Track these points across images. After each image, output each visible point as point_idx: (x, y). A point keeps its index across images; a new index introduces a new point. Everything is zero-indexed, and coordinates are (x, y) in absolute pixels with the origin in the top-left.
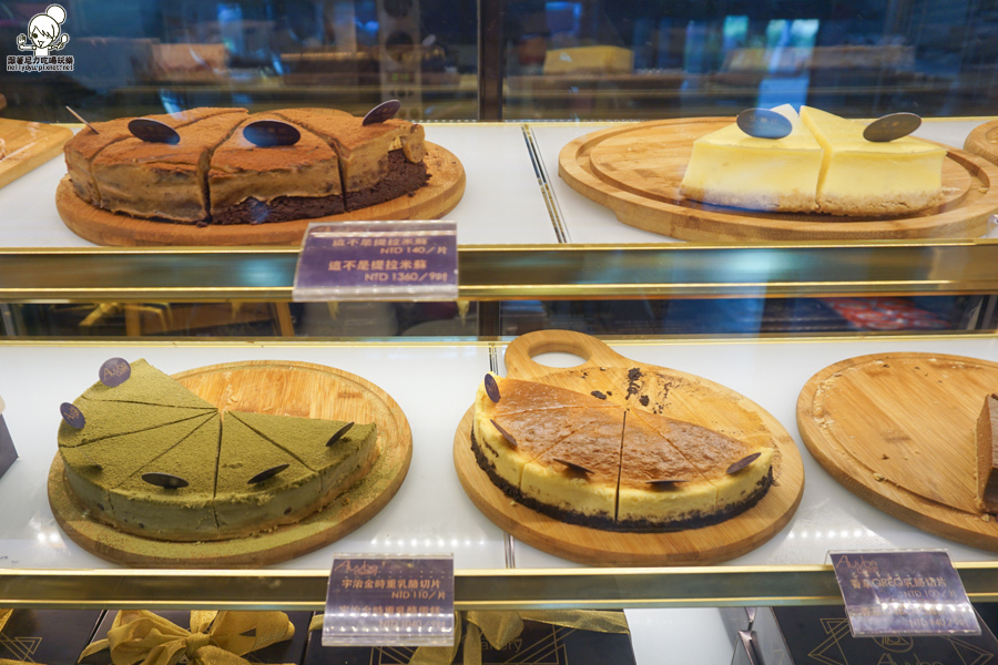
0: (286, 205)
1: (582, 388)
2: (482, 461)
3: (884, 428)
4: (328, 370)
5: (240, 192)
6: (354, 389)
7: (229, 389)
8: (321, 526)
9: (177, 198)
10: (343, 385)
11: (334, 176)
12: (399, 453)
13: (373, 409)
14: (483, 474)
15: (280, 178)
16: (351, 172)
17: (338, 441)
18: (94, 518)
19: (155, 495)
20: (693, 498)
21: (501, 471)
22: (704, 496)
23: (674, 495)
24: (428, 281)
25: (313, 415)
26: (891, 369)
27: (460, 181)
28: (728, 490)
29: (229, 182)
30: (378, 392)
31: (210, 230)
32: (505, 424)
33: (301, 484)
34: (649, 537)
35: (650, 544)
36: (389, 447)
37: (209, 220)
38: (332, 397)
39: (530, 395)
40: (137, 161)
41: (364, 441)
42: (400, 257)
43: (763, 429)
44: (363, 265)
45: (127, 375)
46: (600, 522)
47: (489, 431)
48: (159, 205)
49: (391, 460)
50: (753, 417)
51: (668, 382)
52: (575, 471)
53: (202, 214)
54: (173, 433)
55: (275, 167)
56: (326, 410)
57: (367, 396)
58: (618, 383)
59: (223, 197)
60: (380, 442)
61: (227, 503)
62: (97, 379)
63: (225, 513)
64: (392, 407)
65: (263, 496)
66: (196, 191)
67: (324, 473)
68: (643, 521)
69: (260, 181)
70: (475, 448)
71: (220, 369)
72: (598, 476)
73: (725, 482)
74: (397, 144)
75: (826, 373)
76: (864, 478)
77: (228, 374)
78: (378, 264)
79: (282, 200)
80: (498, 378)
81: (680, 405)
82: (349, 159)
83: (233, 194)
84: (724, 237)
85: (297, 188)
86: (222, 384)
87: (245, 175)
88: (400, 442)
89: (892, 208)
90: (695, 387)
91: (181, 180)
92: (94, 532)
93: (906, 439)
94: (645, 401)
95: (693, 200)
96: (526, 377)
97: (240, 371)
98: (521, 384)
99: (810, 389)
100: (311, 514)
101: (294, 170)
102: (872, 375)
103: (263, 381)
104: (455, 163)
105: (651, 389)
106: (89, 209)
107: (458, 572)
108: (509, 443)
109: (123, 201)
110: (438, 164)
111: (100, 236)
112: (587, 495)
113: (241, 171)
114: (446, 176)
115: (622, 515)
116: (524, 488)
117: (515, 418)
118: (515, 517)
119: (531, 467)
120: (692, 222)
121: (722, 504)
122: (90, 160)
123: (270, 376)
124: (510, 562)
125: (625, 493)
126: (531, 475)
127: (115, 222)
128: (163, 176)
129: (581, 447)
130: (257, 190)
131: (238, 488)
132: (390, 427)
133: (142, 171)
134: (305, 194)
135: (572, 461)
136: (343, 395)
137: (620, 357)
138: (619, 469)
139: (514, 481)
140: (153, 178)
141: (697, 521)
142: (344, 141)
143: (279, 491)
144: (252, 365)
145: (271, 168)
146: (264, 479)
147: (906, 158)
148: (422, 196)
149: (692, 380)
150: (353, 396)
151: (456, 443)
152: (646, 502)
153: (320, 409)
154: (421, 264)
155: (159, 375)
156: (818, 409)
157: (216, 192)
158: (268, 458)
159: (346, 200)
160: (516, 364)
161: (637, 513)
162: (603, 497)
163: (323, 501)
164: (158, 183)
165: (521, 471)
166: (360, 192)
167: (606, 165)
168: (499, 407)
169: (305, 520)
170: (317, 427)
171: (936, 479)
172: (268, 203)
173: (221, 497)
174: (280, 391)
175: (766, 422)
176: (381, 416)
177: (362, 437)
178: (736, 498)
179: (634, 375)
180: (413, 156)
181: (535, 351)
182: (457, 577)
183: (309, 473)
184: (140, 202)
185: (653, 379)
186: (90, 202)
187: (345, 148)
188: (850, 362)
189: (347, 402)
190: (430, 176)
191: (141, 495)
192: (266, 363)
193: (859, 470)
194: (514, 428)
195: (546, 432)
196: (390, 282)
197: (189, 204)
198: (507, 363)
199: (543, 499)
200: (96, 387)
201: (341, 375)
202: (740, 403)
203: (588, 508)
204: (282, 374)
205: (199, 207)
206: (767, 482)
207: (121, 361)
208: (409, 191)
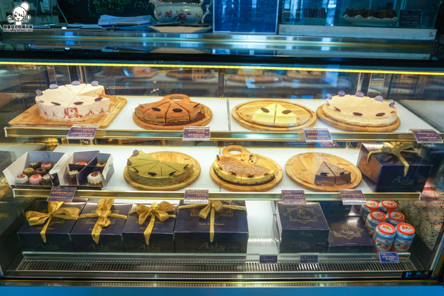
1: (239, 159)
2: (215, 173)
3: (302, 168)
4: (181, 154)
5: (172, 120)
6: (188, 158)
7: (159, 157)
8: (182, 184)
9: (160, 121)
10: (185, 157)
11: (188, 118)
12: (198, 171)
13: (192, 162)
14: (216, 175)
15: (179, 118)
16: (191, 117)
17: (185, 168)
18: (136, 182)
19: (150, 176)
20: (256, 179)
21: (219, 174)
22: (258, 179)
23: (252, 178)
24: (205, 138)
25: (179, 163)
26: (310, 156)
27: (211, 116)
28: (263, 178)
29: (170, 119)
30: (193, 159)
31: (166, 127)
32: (220, 165)
33: (179, 175)
34: (248, 187)
35: (248, 188)
36: (196, 170)
37: (166, 125)
38: (183, 159)
39: (226, 159)
40: (153, 114)
41: (191, 168)
42: (200, 134)
43: (277, 168)
44: (194, 135)
45: (138, 154)
46: (238, 184)
47: (217, 166)
48: (157, 122)
49: (196, 172)
50: (275, 165)
51: (258, 157)
52: (234, 174)
53: (165, 124)
54: (151, 166)
55: (178, 116)
56: (182, 162)
57: (191, 159)
58: (248, 157)
59: (169, 121)
60: (194, 169)
61: (165, 178)
62: (132, 154)
63: (164, 180)
64: (196, 162)
65: (172, 177)
66: (164, 120)
67: (183, 173)
68: (246, 184)
69: (175, 119)
70: (214, 170)
71: (156, 153)
72: (238, 175)
73: (263, 176)
74: (199, 111)
75: (295, 157)
76: (295, 178)
77: (159, 154)
78: (196, 135)
79: (179, 122)
80: (220, 156)
81: (260, 162)
82: (191, 114)
84: (258, 130)
86: (158, 156)
87: (173, 118)
88: (198, 169)
89: (287, 126)
90: (264, 159)
91: (161, 118)
92: (137, 185)
93: (306, 170)
94: (252, 162)
95: (253, 123)
96: (227, 156)
97: (162, 153)
98: (225, 157)
99: (290, 160)
100: (180, 182)
101: (181, 117)
102: (305, 157)
103: (167, 156)
104: (211, 112)
105: (254, 159)
106: (142, 122)
107: (209, 192)
108: (221, 169)
109: (149, 121)
110: (207, 112)
111: (145, 127)
112: (235, 178)
114: (209, 115)
115: (242, 183)
116: (223, 178)
117: (223, 164)
118: (221, 183)
119: (225, 173)
120: (253, 127)
121: (262, 181)
122: (143, 113)
123: (168, 155)
124: (220, 191)
125: (243, 178)
126: (225, 175)
127: (148, 125)
128: (158, 117)
129: (235, 170)
130: (175, 120)
131: (166, 176)
132: (196, 166)
133: (154, 116)
134: (183, 121)
135: (233, 172)
136: (185, 159)
137: (249, 152)
138: (242, 174)
139: (221, 176)
141: (257, 184)
142: (190, 111)
143: (175, 176)
144: (164, 152)
146: (171, 174)
147: (289, 117)
148: (204, 120)
149: (264, 157)
150: (188, 159)
151: (210, 169)
152: (247, 180)
153: (180, 162)
154: (204, 135)
155: (145, 154)
156: (290, 164)
157: (167, 120)
158: (172, 171)
159: (190, 122)
160: (225, 153)
161: (245, 182)
162: (238, 179)
163: (183, 179)
164: (157, 119)
165: (223, 174)
166: (193, 120)
167: (241, 113)
168: (219, 162)
169: (179, 183)
170: (181, 165)
171: (309, 178)
172: (177, 122)
173: (163, 177)
174: (171, 158)
175: (278, 166)
176: (194, 163)
177: (191, 167)
178: (265, 180)
179: (251, 156)
180: (203, 113)
181: (229, 150)
182: (209, 194)
183: (180, 173)
184: (153, 121)
185: (255, 157)
186: (142, 120)
188: (301, 154)
189: (186, 161)
190: (205, 116)
191: (147, 177)
192: (167, 152)
193: (294, 176)
194: (222, 166)
195: (228, 167)
196: (199, 138)
197: (162, 122)
198: (223, 153)
199: (227, 180)
200: (132, 156)
201: (185, 155)
202: (274, 163)
203: (236, 181)
204: (171, 154)
206: (273, 178)
207: (137, 150)
208: (201, 119)
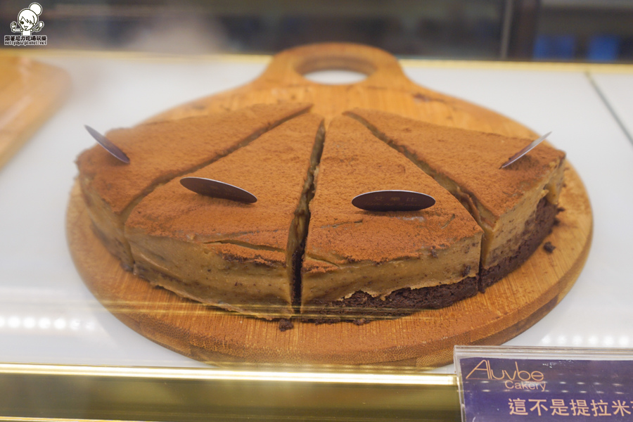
0: (406, 298)
5: (345, 287)
9: (252, 291)
11: (474, 255)
15: (404, 268)
16: (494, 244)
29: (332, 276)
40: (195, 238)
55: (400, 254)
59: (321, 293)
66: (283, 285)
69: (377, 272)
79: (402, 293)
82: (496, 229)
83: (335, 289)
85: (425, 276)
87: (356, 267)
91: (262, 271)
101: (426, 255)
113: (352, 262)
130: (370, 284)
134: (433, 284)
140: (219, 263)
145: (394, 256)
157: (311, 287)
159: (481, 279)
164: (227, 270)
166: (499, 266)
172: (383, 298)
184: (195, 285)
187: (486, 210)
190: (561, 210)
197: (270, 298)
205: (284, 302)
